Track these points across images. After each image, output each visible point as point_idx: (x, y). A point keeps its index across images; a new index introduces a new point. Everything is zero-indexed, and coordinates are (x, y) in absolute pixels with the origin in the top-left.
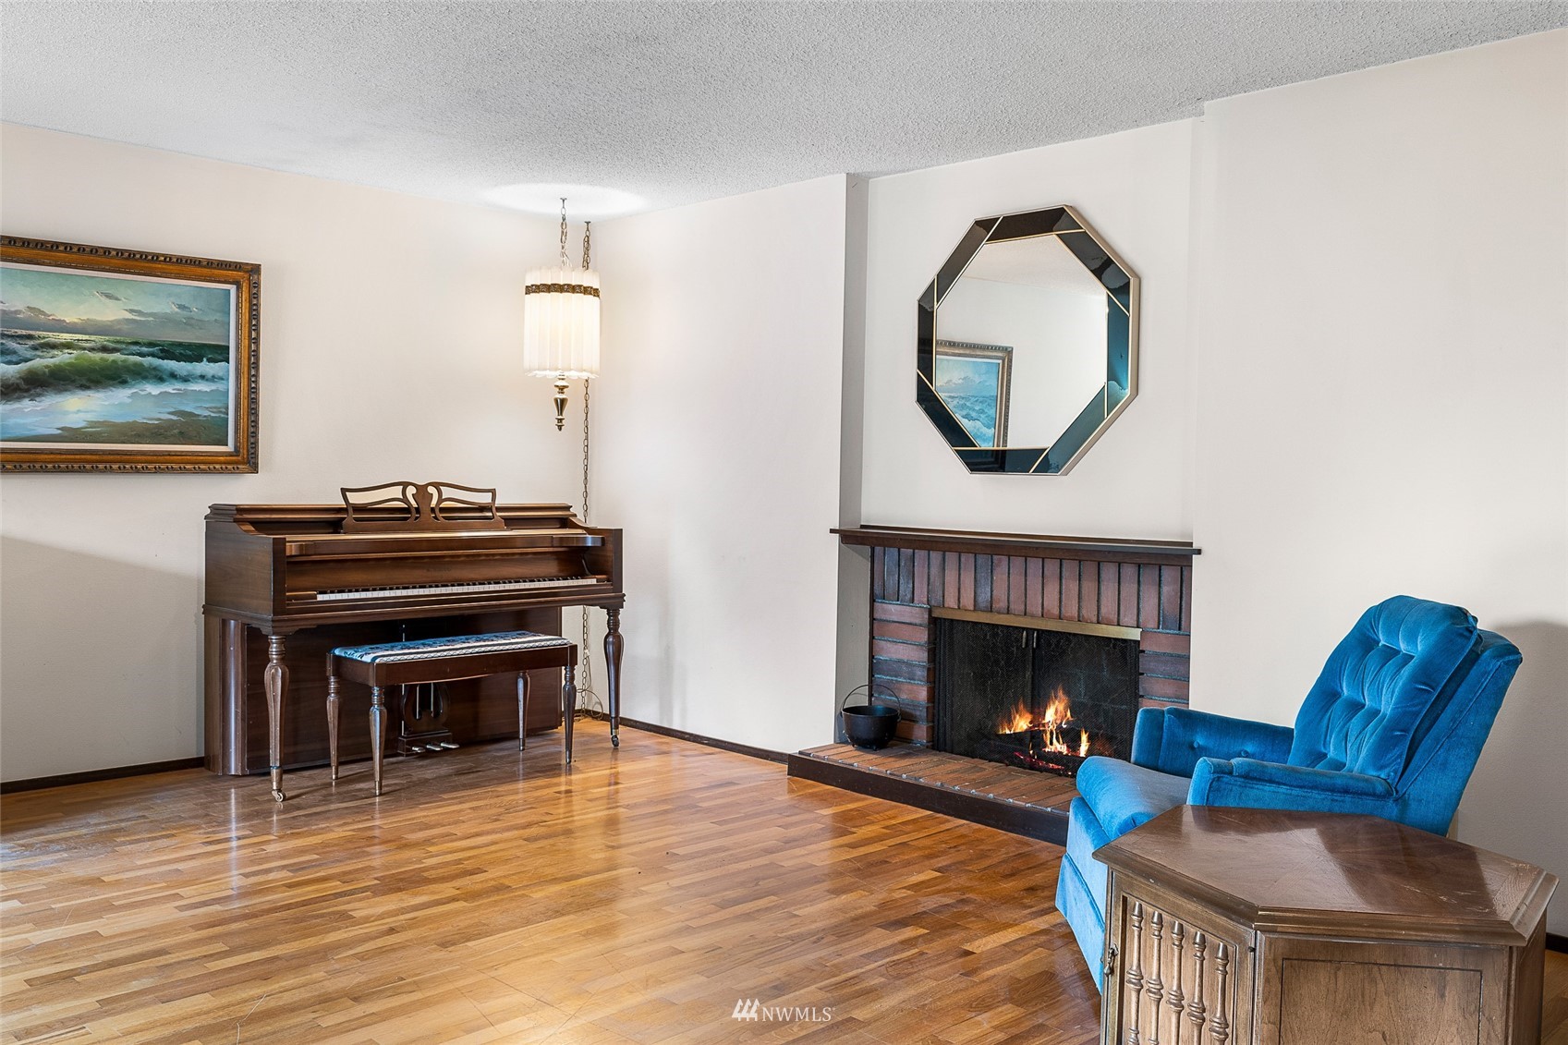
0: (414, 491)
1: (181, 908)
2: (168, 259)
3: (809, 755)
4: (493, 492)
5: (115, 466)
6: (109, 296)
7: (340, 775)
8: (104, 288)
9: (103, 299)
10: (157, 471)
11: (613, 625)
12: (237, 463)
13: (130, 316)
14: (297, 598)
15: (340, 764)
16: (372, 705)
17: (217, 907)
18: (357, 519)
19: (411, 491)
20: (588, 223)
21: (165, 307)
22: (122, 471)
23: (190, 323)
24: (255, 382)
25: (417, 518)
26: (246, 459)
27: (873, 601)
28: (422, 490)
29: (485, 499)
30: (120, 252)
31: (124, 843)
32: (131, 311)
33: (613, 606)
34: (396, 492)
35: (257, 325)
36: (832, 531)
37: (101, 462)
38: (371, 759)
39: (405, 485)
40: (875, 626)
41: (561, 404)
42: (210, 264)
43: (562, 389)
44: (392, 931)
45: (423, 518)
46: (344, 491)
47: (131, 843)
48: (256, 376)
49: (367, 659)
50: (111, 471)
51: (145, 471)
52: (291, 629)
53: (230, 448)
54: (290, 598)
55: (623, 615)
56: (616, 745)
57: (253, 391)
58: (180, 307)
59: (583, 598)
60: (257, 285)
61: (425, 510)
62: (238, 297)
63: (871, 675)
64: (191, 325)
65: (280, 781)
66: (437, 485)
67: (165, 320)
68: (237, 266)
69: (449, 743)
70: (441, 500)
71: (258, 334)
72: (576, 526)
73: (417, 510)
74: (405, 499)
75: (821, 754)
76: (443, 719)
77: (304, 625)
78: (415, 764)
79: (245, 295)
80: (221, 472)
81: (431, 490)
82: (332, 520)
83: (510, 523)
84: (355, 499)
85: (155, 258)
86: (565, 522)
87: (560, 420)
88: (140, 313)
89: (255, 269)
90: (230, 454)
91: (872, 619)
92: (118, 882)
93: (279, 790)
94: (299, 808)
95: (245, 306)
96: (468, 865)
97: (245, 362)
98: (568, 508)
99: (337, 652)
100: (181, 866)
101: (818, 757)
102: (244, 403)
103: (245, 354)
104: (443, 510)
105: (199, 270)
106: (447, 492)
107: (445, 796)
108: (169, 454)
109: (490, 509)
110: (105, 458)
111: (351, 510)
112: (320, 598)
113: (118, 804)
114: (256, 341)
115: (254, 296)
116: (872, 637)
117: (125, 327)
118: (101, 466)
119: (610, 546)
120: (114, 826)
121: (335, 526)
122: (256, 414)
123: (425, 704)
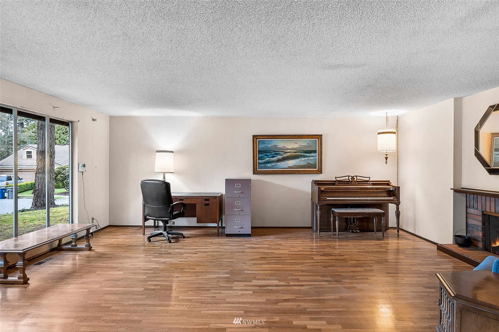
0: (351, 177)
1: (288, 251)
2: (305, 135)
3: (442, 245)
4: (370, 178)
5: (297, 173)
6: (296, 143)
7: (333, 233)
8: (295, 142)
9: (295, 144)
10: (304, 174)
11: (398, 209)
12: (318, 172)
13: (299, 146)
14: (323, 198)
15: (333, 231)
16: (336, 220)
17: (294, 252)
18: (338, 183)
19: (350, 177)
20: (397, 116)
21: (305, 144)
22: (298, 174)
23: (310, 146)
24: (322, 157)
25: (351, 183)
26: (320, 171)
27: (467, 208)
28: (353, 177)
29: (368, 179)
30: (297, 135)
31: (289, 239)
32: (300, 145)
33: (398, 204)
34: (347, 178)
35: (322, 146)
36: (451, 189)
37: (294, 172)
38: (336, 231)
39: (349, 176)
40: (468, 214)
41: (386, 158)
42: (313, 135)
43: (387, 155)
44: (318, 262)
45: (352, 183)
46: (336, 177)
47: (290, 239)
48: (322, 155)
49: (336, 211)
50: (296, 174)
51: (302, 174)
52: (321, 204)
53: (317, 169)
54: (321, 198)
55: (400, 206)
56: (398, 236)
57: (321, 158)
58: (308, 144)
59: (392, 202)
60: (322, 138)
61: (353, 181)
62: (318, 141)
63: (467, 227)
64: (310, 147)
65: (319, 233)
66: (356, 176)
67: (305, 146)
68: (318, 135)
69: (358, 230)
70: (357, 179)
71: (322, 148)
72: (390, 185)
73: (351, 181)
74: (349, 179)
75: (445, 246)
76: (357, 225)
77: (324, 203)
78: (350, 234)
79: (319, 140)
80: (315, 174)
81: (355, 177)
82: (333, 183)
83: (373, 184)
84: (338, 179)
85: (303, 135)
86: (388, 184)
87: (386, 162)
88: (301, 145)
89: (321, 135)
90: (317, 170)
91: (467, 213)
92: (283, 245)
93: (319, 235)
94: (321, 238)
95: (319, 142)
96: (342, 254)
97: (319, 153)
98: (389, 181)
99: (333, 209)
100: (294, 245)
101: (444, 246)
102: (319, 161)
103: (319, 151)
104: (357, 181)
105: (311, 137)
106: (358, 178)
107: (350, 241)
108: (306, 170)
109: (368, 181)
110: (295, 171)
111: (337, 181)
112: (327, 198)
113: (293, 233)
114: (322, 149)
115: (321, 140)
116: (467, 218)
117: (298, 148)
118: (294, 173)
119: (397, 190)
120: (290, 236)
121: (334, 184)
122: (322, 163)
123: (354, 222)
